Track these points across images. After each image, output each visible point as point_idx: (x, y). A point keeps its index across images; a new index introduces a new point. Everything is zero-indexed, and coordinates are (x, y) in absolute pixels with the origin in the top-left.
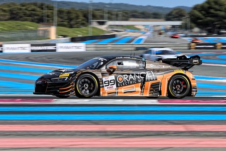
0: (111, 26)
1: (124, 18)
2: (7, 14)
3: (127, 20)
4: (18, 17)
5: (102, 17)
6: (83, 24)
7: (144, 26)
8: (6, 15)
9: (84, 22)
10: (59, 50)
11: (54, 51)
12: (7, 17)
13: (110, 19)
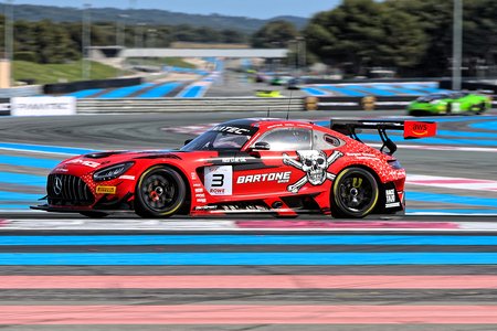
0: (131, 60)
1: (160, 41)
3: (166, 46)
5: (112, 40)
6: (70, 56)
7: (204, 58)
9: (72, 50)
10: (18, 112)
11: (7, 113)
13: (129, 44)
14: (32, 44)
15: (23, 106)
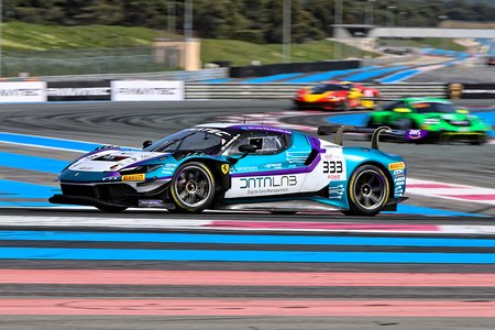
0: (382, 40)
2: (118, 8)
3: (433, 25)
4: (143, 15)
6: (313, 35)
7: (477, 40)
8: (114, 11)
9: (315, 29)
10: (118, 97)
12: (118, 16)
14: (265, 22)
15: (122, 91)
